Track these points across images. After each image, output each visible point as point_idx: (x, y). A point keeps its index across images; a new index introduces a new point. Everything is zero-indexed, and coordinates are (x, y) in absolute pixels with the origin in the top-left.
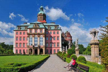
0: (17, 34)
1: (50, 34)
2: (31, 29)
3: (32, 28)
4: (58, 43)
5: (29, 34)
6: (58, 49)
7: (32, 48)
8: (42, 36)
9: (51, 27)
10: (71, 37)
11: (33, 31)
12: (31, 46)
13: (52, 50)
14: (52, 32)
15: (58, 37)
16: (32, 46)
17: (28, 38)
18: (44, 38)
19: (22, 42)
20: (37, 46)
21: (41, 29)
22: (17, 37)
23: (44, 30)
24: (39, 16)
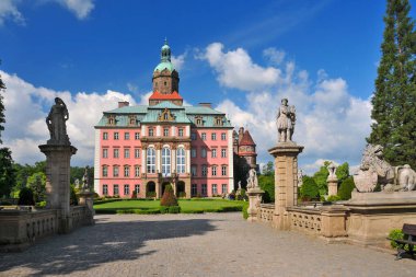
0: (104, 137)
1: (202, 140)
2: (151, 125)
3: (156, 124)
4: (224, 167)
5: (146, 141)
6: (224, 182)
7: (156, 181)
8: (182, 146)
9: (205, 118)
10: (254, 146)
11: (158, 131)
12: (151, 174)
13: (206, 185)
14: (209, 133)
15: (224, 148)
16: (157, 176)
17: (143, 152)
18: (188, 152)
19: (121, 161)
20: (169, 175)
21: (180, 125)
22: (105, 148)
23: (188, 128)
24: (159, 80)
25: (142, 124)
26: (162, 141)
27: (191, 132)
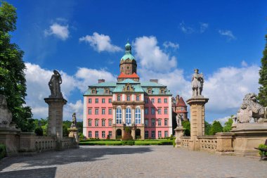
0: (90, 101)
1: (152, 103)
2: (119, 94)
3: (122, 93)
4: (166, 120)
5: (115, 104)
6: (166, 129)
7: (122, 129)
8: (138, 107)
9: (153, 89)
10: (186, 107)
11: (123, 98)
12: (119, 125)
13: (154, 132)
14: (156, 99)
15: (166, 108)
17: (114, 111)
18: (143, 110)
19: (100, 116)
20: (130, 125)
21: (138, 94)
22: (90, 108)
23: (142, 96)
24: (124, 65)
25: (113, 93)
26: (126, 104)
27: (145, 98)
